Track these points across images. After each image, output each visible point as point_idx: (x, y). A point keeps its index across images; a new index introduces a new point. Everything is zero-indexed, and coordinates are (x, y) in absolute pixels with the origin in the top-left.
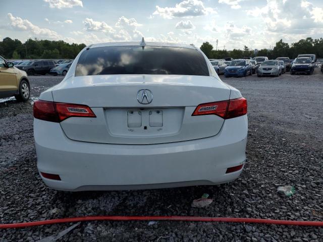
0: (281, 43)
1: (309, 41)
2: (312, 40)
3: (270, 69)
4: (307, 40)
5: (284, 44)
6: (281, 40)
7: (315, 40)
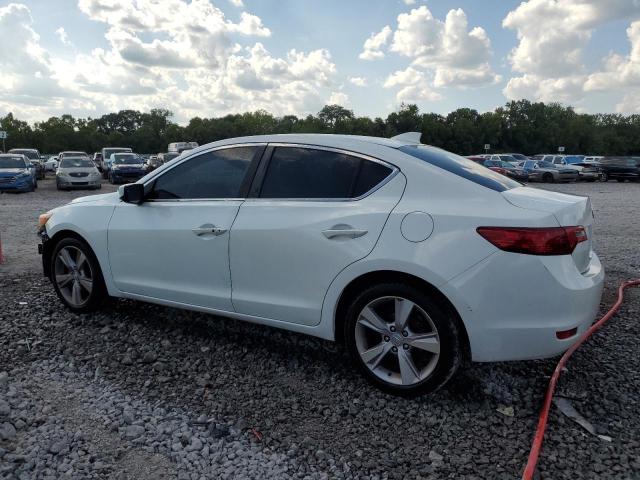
0: (12, 119)
1: (67, 121)
2: (73, 120)
3: (85, 175)
4: (64, 120)
5: (18, 123)
6: (10, 115)
7: (80, 120)
